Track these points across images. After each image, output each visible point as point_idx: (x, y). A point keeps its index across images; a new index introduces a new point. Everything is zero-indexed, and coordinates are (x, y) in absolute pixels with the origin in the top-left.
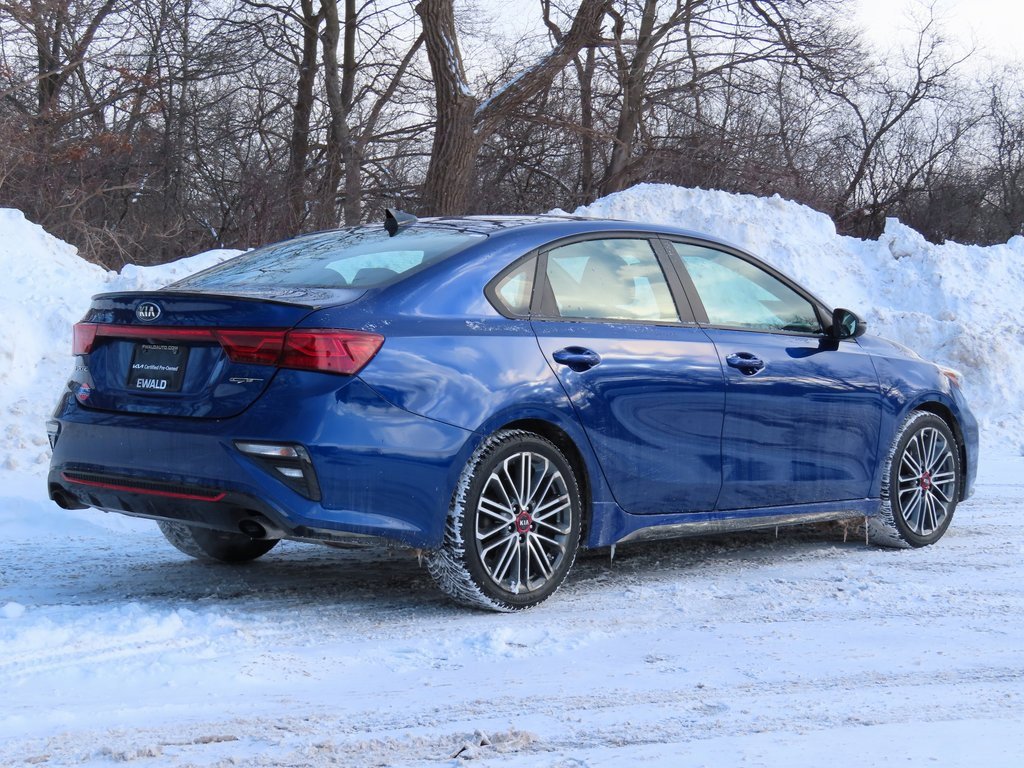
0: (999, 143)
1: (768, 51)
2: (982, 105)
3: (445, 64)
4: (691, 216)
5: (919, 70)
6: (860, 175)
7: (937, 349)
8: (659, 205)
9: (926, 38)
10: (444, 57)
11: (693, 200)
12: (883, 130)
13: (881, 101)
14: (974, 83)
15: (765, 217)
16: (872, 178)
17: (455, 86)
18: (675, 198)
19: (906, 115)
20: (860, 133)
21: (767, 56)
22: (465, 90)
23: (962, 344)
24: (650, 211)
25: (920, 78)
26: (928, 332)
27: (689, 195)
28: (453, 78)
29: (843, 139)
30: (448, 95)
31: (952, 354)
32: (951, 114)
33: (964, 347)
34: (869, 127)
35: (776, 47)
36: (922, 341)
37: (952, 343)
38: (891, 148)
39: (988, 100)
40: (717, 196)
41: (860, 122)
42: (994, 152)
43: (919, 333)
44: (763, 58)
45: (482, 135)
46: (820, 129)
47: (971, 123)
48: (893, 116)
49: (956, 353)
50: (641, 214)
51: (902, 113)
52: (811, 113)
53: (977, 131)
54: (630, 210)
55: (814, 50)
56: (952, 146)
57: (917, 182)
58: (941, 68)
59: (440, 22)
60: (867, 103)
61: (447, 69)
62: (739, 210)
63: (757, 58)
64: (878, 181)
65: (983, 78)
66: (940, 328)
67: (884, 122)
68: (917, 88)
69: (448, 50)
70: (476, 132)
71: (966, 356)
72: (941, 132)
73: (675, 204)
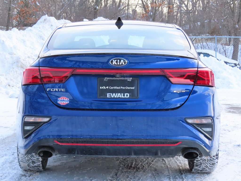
7: (12, 64)
23: (21, 62)
26: (8, 59)
31: (18, 66)
33: (22, 63)
36: (7, 62)
37: (17, 62)
43: (6, 59)
49: (19, 65)
66: (12, 57)
71: (23, 66)
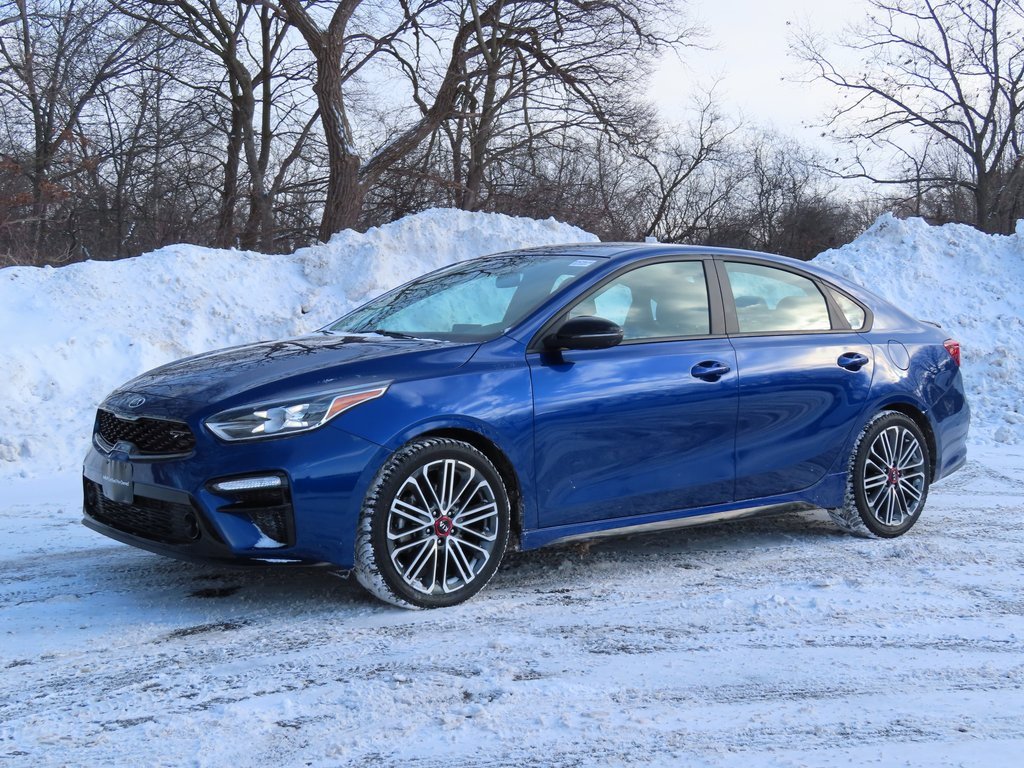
0: (760, 191)
1: (580, 119)
2: (747, 163)
3: (335, 129)
4: (472, 236)
5: (702, 139)
6: (658, 218)
8: (446, 226)
9: (707, 116)
10: (335, 125)
11: (476, 222)
12: (675, 185)
13: (674, 162)
14: (741, 147)
15: (540, 237)
16: (666, 219)
17: (343, 148)
18: (460, 221)
19: (692, 173)
20: (658, 185)
21: (580, 123)
22: (351, 151)
24: (436, 232)
25: (702, 145)
27: (473, 219)
28: (341, 141)
29: (644, 192)
30: (338, 154)
32: (725, 172)
34: (666, 181)
35: (586, 116)
38: (680, 197)
39: (752, 159)
40: (498, 219)
41: (658, 177)
42: (756, 199)
44: (577, 124)
45: (366, 185)
46: (628, 184)
47: (739, 179)
48: (682, 174)
50: (427, 234)
51: (689, 172)
52: (621, 171)
53: (742, 185)
54: (416, 231)
55: (618, 118)
56: (726, 197)
57: (702, 223)
58: (718, 137)
59: (332, 98)
60: (662, 161)
61: (337, 134)
62: (517, 230)
63: (573, 125)
64: (671, 221)
65: (749, 142)
67: (676, 178)
68: (700, 153)
69: (338, 120)
70: (361, 183)
72: (718, 184)
73: (460, 225)
